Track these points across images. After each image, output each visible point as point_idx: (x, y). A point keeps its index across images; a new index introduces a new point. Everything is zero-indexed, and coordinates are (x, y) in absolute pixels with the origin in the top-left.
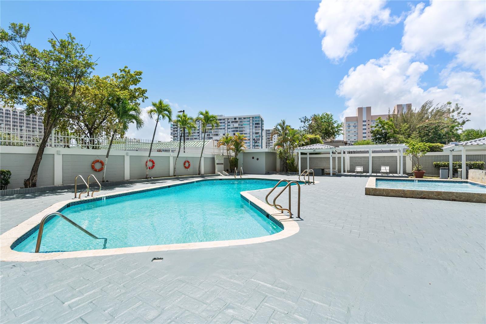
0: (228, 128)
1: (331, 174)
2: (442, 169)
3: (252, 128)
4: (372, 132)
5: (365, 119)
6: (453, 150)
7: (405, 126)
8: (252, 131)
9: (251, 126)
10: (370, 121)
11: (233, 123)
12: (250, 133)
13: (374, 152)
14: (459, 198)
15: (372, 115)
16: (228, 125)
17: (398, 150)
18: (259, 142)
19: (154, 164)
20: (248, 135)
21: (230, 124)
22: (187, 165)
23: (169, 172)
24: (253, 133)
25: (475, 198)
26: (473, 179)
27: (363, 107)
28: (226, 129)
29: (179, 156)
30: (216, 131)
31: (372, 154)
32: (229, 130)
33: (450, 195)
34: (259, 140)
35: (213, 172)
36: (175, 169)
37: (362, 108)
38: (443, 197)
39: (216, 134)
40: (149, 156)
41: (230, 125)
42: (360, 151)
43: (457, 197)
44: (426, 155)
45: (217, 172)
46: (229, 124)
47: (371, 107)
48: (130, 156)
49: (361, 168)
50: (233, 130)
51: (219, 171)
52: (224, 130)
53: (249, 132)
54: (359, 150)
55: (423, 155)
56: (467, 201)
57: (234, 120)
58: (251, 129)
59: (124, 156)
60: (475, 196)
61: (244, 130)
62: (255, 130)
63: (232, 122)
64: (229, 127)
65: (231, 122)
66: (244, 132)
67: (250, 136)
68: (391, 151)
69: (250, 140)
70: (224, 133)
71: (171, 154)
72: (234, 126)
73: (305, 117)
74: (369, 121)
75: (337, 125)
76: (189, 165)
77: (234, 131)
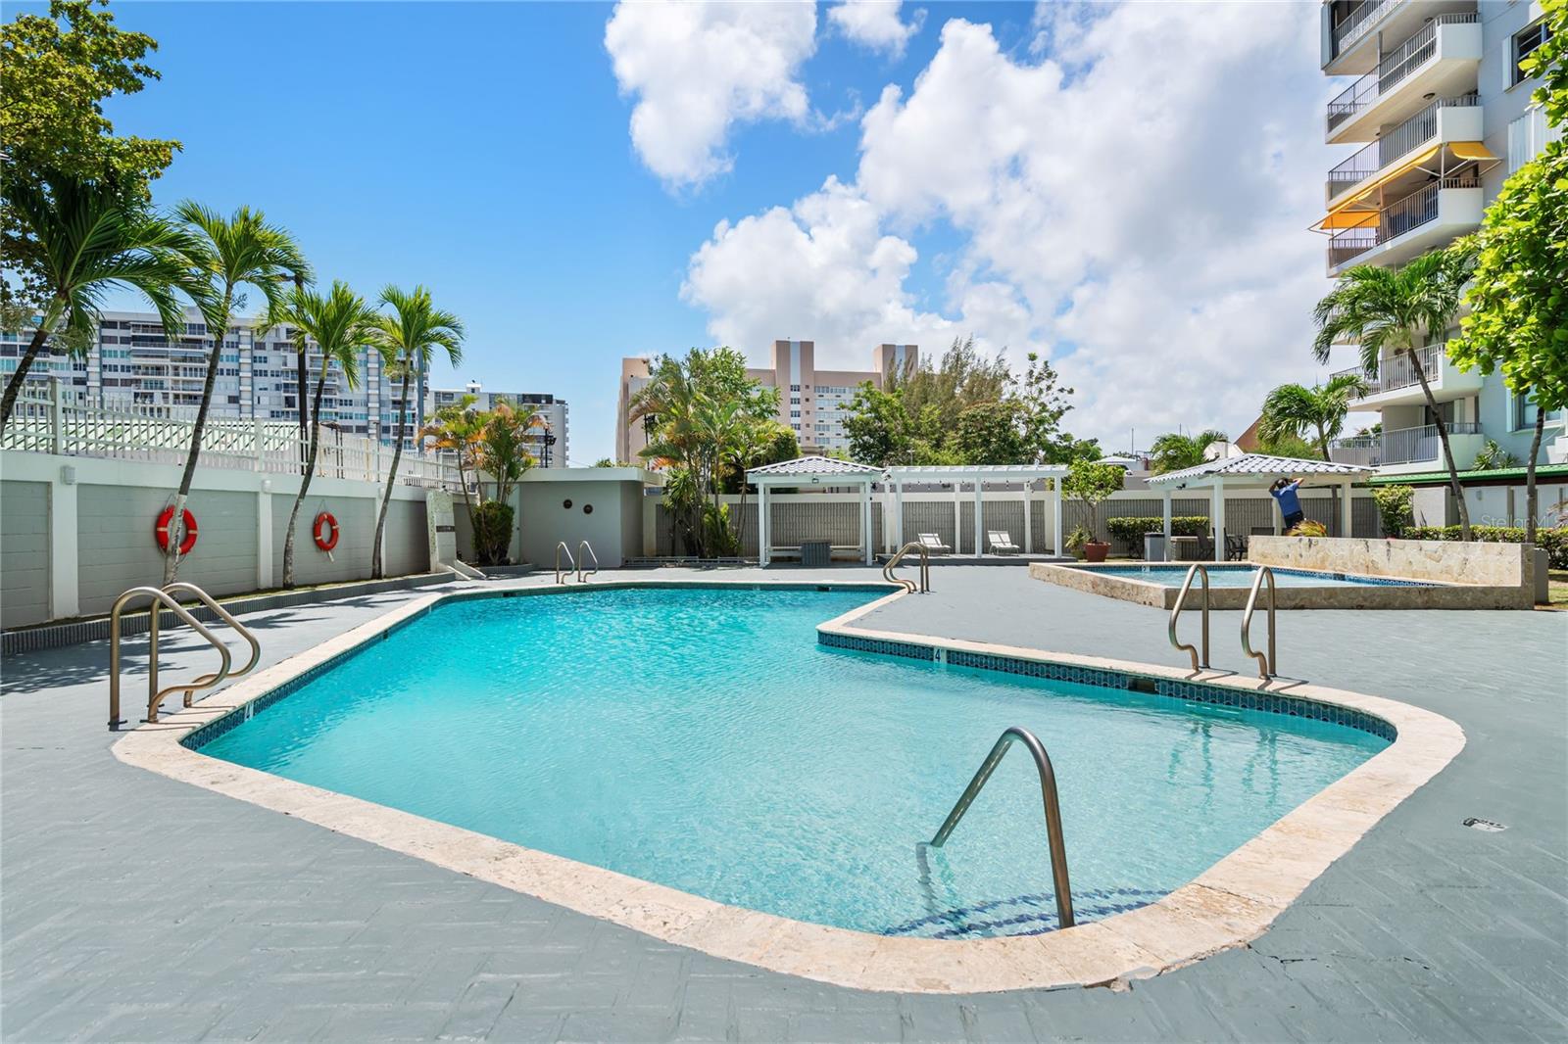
0: (255, 373)
1: (870, 561)
2: (1151, 536)
3: (379, 381)
4: (850, 425)
5: (795, 380)
6: (1184, 486)
7: (931, 411)
8: (379, 394)
9: (374, 372)
10: (812, 387)
11: (282, 353)
12: (368, 401)
13: (987, 487)
14: (1369, 600)
15: (815, 369)
16: (254, 359)
17: (1025, 484)
18: (410, 442)
19: (195, 528)
20: (362, 410)
21: (269, 352)
22: (325, 534)
23: (256, 567)
24: (381, 403)
25: (1399, 599)
26: (1265, 557)
27: (790, 340)
28: (246, 374)
29: (307, 493)
30: (188, 382)
31: (982, 493)
32: (260, 381)
33: (1353, 595)
34: (409, 432)
35: (423, 565)
36: (287, 552)
37: (788, 342)
38: (1339, 602)
39: (190, 397)
40: (184, 489)
41: (265, 360)
42: (929, 486)
43: (1365, 600)
44: (1109, 497)
45: (441, 566)
46: (258, 353)
47: (812, 343)
48: (80, 485)
49: (935, 537)
50: (282, 380)
51: (447, 561)
52: (235, 378)
53: (365, 398)
54: (924, 481)
55: (1104, 498)
56: (1384, 607)
57: (288, 338)
58: (374, 385)
59: (48, 484)
60: (1398, 594)
61: (338, 386)
62: (393, 387)
63: (277, 346)
64: (258, 366)
65: (269, 347)
66: (338, 396)
67: (368, 415)
68: (944, 486)
69: (370, 431)
70: (236, 394)
71: (263, 482)
72: (285, 364)
73: (665, 356)
74: (807, 387)
75: (759, 394)
76: (334, 534)
77: (286, 386)
